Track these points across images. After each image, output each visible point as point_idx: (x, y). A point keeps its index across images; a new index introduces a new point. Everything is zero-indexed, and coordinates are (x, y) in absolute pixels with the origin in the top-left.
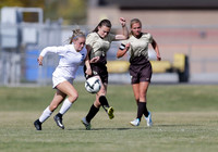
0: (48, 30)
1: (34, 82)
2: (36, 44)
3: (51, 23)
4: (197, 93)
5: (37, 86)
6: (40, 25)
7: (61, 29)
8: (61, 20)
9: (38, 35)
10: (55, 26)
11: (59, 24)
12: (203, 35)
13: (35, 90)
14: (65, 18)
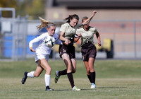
0: (19, 23)
1: (9, 58)
2: (11, 32)
3: (20, 18)
4: (119, 65)
5: (12, 61)
6: (14, 20)
7: (28, 22)
8: (27, 16)
9: (12, 26)
10: (23, 20)
11: (26, 19)
12: (123, 26)
13: (10, 63)
14: (30, 15)
